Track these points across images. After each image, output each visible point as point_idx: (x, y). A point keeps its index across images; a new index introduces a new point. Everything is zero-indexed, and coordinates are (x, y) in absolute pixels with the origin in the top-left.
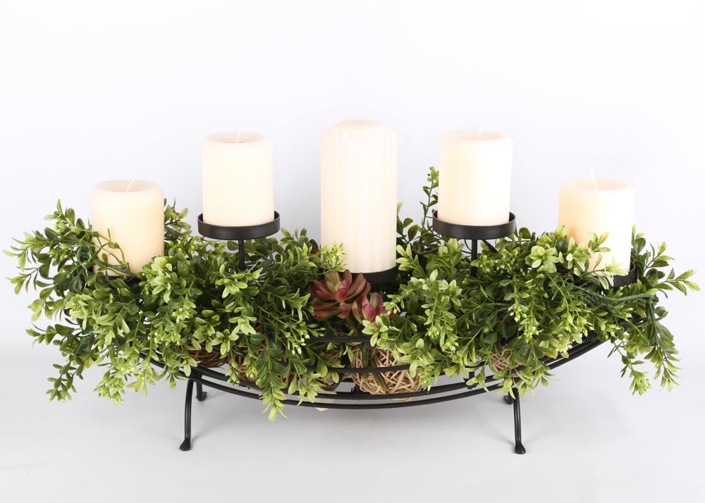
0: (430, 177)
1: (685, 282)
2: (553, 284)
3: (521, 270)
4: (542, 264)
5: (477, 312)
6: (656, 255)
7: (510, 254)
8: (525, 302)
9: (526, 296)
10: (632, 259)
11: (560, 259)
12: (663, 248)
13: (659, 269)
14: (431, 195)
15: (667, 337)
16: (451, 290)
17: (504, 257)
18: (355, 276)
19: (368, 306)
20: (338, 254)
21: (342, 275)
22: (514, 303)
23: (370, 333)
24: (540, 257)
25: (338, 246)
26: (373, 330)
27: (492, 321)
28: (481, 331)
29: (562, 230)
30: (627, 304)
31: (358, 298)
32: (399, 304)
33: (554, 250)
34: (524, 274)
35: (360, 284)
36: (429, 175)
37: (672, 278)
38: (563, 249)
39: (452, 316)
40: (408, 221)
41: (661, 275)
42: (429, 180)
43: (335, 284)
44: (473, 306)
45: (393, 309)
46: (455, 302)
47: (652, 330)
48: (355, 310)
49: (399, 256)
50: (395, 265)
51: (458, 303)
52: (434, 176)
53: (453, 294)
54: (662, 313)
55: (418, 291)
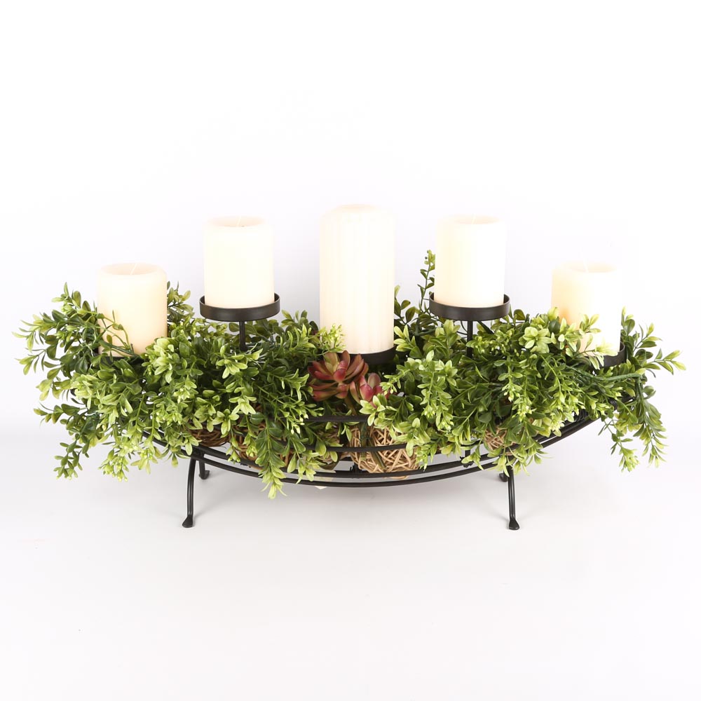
0: (427, 260)
1: (672, 362)
2: (546, 364)
3: (515, 351)
4: (535, 345)
5: (472, 391)
6: (645, 336)
7: (504, 335)
8: (518, 382)
9: (520, 376)
10: (621, 340)
11: (553, 340)
12: (651, 330)
13: (647, 349)
14: (428, 278)
15: (655, 416)
16: (447, 370)
17: (499, 338)
18: (353, 357)
19: (366, 386)
20: (336, 335)
21: (340, 356)
22: (508, 383)
23: (367, 413)
24: (534, 338)
25: (336, 328)
26: (370, 410)
27: (487, 401)
28: (476, 411)
29: (554, 312)
30: (617, 383)
31: (356, 379)
32: (395, 384)
33: (546, 331)
34: (518, 354)
35: (357, 365)
36: (426, 258)
37: (660, 358)
38: (555, 331)
39: (448, 396)
40: (406, 303)
41: (649, 355)
42: (427, 263)
43: (333, 365)
44: (469, 386)
45: (390, 389)
46: (451, 383)
47: (640, 409)
48: (353, 389)
49: (396, 337)
50: (392, 346)
51: (454, 383)
52: (431, 259)
53: (449, 374)
54: (650, 392)
55: (415, 372)
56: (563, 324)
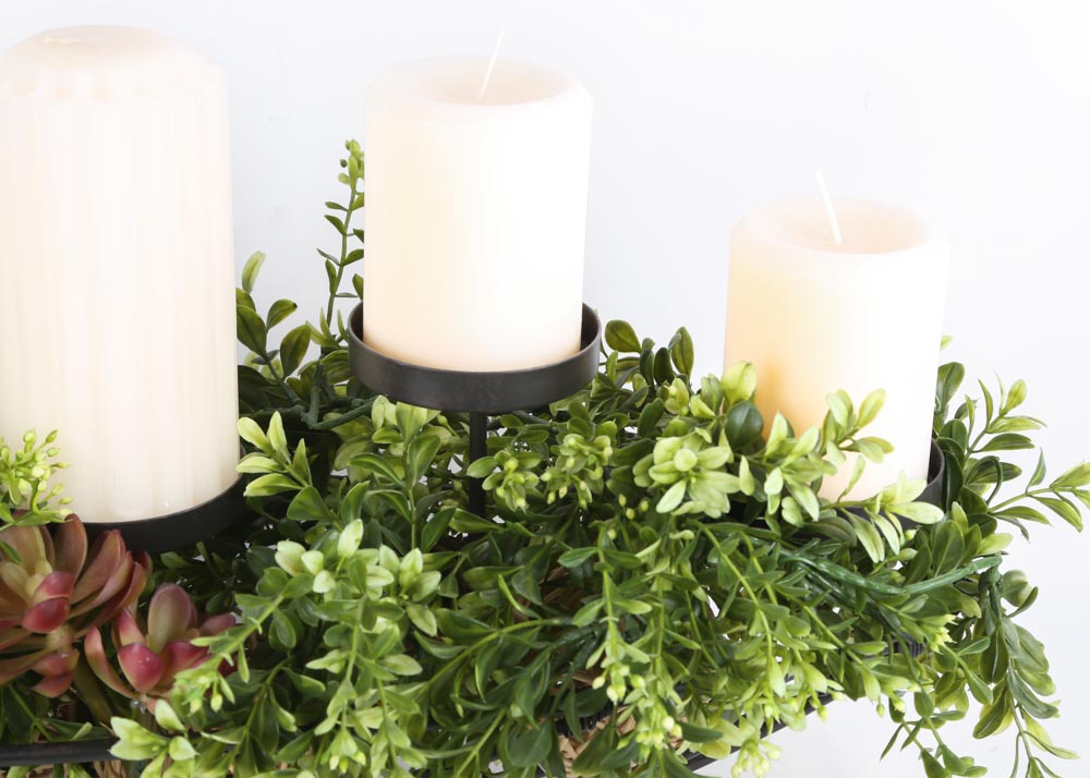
0: (346, 171)
1: (1076, 493)
2: (721, 558)
3: (622, 500)
4: (686, 499)
5: (488, 656)
6: (995, 415)
7: (587, 449)
8: (632, 629)
9: (641, 608)
10: (934, 436)
11: (744, 482)
12: (1016, 397)
13: (1004, 456)
14: (350, 231)
15: (1032, 663)
16: (405, 579)
17: (570, 462)
18: (97, 533)
19: (136, 649)
20: (37, 472)
21: (55, 532)
23: (137, 756)
24: (681, 476)
25: (41, 440)
26: (148, 747)
27: (536, 680)
28: (505, 719)
29: (742, 377)
31: (107, 619)
33: (724, 453)
34: (630, 513)
35: (110, 569)
36: (344, 164)
37: (1039, 481)
38: (747, 442)
39: (412, 667)
40: (281, 309)
41: (1010, 472)
42: (344, 179)
43: (31, 571)
44: (477, 630)
46: (419, 623)
48: (96, 656)
49: (247, 448)
50: (231, 481)
51: (429, 623)
52: (354, 169)
53: (414, 589)
54: (1022, 596)
56: (776, 433)
